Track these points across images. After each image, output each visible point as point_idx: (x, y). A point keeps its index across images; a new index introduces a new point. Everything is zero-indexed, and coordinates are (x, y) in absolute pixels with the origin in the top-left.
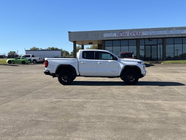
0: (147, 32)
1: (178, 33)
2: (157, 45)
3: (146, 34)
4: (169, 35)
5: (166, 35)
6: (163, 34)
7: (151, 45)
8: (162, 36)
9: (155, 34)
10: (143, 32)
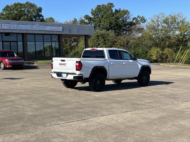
0: (8, 25)
1: (42, 30)
2: (17, 42)
3: (6, 28)
4: (32, 31)
5: (29, 31)
6: (26, 29)
7: (10, 42)
8: (25, 31)
9: (17, 29)
10: (3, 25)
